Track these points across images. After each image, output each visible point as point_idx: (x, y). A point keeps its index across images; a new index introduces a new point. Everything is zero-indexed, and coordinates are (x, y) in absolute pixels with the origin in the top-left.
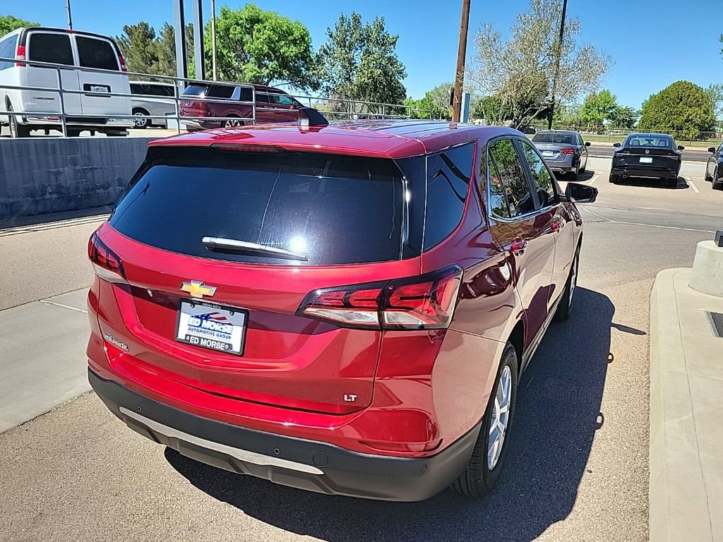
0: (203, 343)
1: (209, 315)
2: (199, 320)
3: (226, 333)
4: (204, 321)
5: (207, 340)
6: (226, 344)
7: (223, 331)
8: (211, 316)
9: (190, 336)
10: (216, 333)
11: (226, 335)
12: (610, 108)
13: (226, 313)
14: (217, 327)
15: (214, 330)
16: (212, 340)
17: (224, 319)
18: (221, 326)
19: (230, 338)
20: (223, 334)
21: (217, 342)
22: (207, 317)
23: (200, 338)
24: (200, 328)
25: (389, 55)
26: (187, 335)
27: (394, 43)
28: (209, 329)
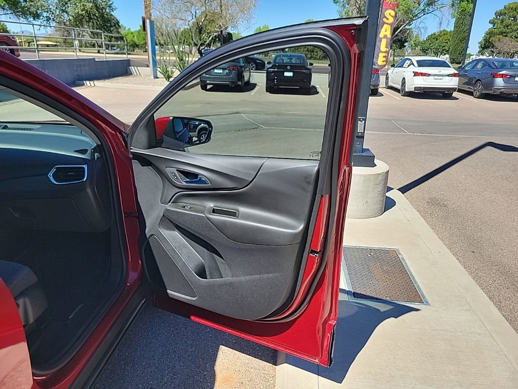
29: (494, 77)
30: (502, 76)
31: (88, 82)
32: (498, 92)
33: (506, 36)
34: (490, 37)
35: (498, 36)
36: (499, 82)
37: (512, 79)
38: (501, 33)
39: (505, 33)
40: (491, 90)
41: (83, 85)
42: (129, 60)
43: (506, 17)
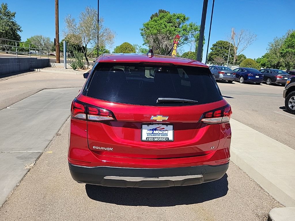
0: (156, 139)
1: (156, 128)
2: (152, 131)
3: (165, 134)
4: (154, 131)
5: (157, 138)
6: (166, 138)
7: (163, 133)
8: (157, 128)
9: (149, 138)
10: (160, 135)
11: (165, 135)
12: (104, 50)
13: (164, 126)
14: (160, 132)
15: (160, 134)
16: (159, 138)
17: (164, 128)
18: (162, 132)
19: (167, 135)
20: (164, 135)
21: (162, 138)
22: (155, 129)
23: (154, 138)
24: (152, 134)
25: (12, 21)
26: (147, 138)
27: (14, 15)
28: (157, 134)
29: (219, 73)
30: (222, 73)
31: (36, 69)
32: (221, 79)
33: (218, 56)
34: (211, 56)
35: (215, 56)
36: (221, 75)
37: (226, 74)
38: (216, 54)
39: (217, 54)
40: (218, 78)
41: (34, 71)
42: (49, 59)
43: (217, 47)
